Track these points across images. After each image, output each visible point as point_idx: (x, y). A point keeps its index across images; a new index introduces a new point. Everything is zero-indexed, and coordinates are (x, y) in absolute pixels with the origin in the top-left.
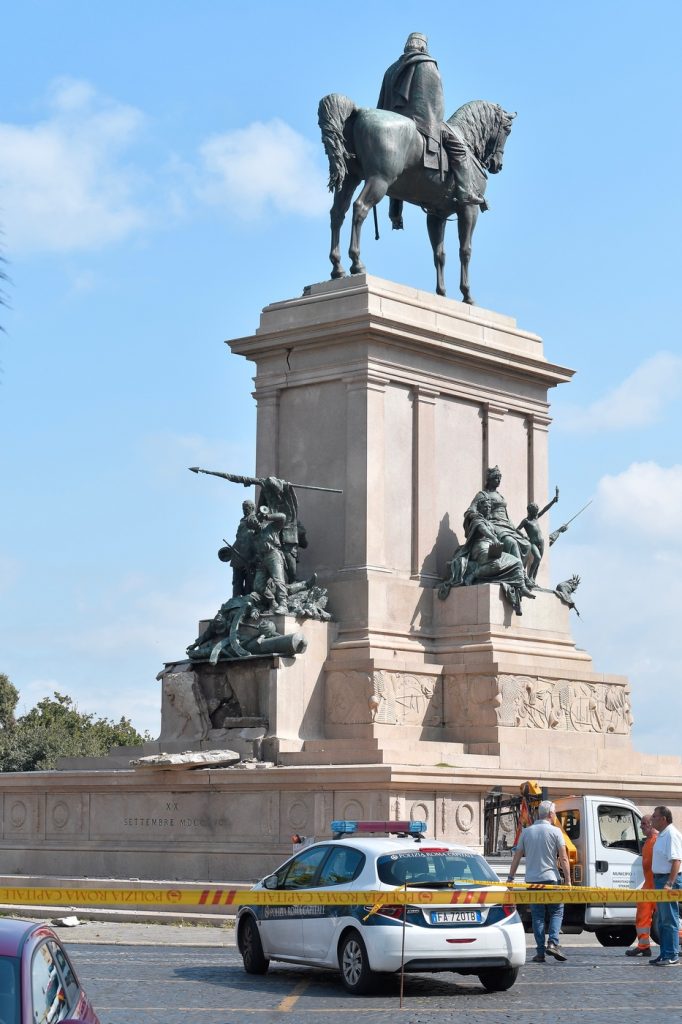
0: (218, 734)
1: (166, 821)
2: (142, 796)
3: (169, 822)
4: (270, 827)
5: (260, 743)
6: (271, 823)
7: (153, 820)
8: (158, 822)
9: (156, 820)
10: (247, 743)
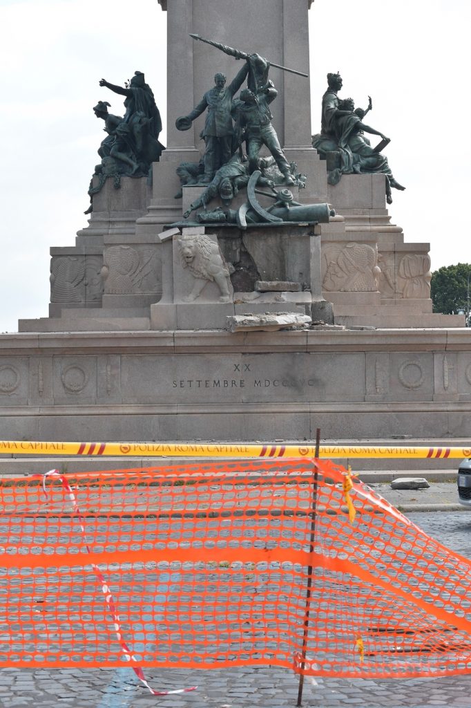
0: (251, 297)
1: (233, 383)
2: (198, 358)
3: (238, 383)
4: (378, 387)
5: (310, 307)
6: (379, 382)
7: (215, 382)
8: (222, 383)
9: (219, 382)
10: (299, 307)
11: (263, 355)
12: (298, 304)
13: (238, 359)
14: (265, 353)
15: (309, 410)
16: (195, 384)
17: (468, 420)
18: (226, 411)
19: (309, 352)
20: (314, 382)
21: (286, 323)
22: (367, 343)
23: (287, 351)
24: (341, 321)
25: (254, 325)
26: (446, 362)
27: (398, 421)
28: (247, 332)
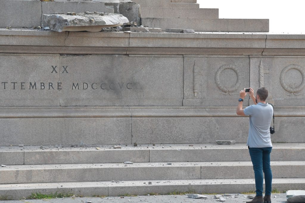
1: (50, 85)
2: (13, 58)
3: (55, 85)
4: (195, 91)
5: (118, 7)
6: (197, 86)
7: (31, 84)
8: (38, 85)
9: (35, 84)
10: (108, 7)
11: (81, 57)
12: (106, 4)
13: (56, 60)
14: (83, 55)
15: (130, 114)
16: (9, 86)
17: (285, 125)
18: (46, 115)
19: (128, 55)
20: (133, 85)
21: (112, 24)
22: (189, 45)
23: (105, 53)
24: (148, 23)
25: (83, 24)
26: (262, 66)
27: (218, 127)
28: (69, 32)
